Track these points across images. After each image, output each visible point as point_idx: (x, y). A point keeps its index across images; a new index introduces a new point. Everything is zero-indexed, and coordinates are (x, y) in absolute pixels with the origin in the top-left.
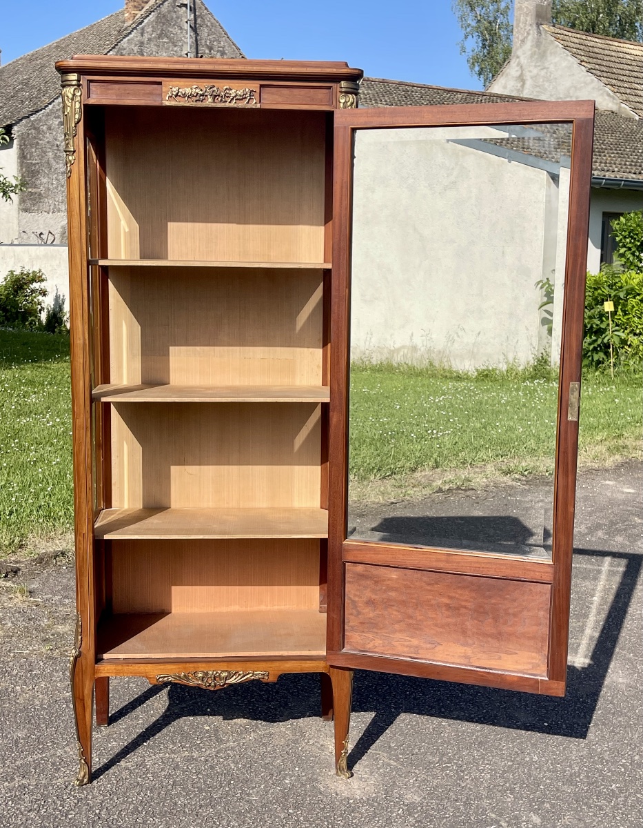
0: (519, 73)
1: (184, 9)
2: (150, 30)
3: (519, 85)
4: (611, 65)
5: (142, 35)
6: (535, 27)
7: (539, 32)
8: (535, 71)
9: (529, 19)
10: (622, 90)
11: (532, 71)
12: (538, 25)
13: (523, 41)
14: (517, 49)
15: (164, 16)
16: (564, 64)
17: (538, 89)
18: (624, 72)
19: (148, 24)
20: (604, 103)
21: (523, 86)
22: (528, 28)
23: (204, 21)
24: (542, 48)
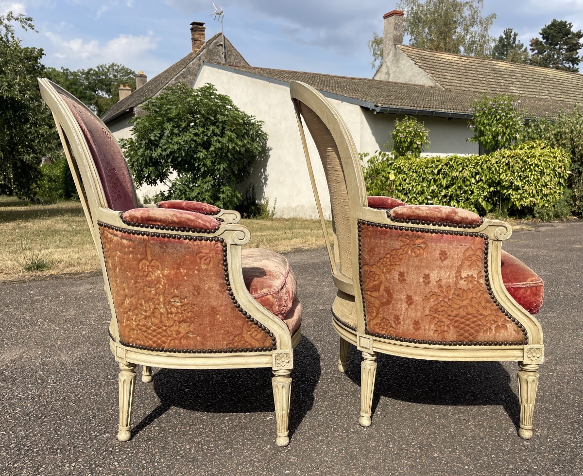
0: (386, 71)
1: (221, 47)
2: (203, 58)
3: (387, 77)
4: (433, 64)
5: (200, 60)
6: (393, 46)
7: (396, 49)
8: (394, 69)
9: (390, 42)
10: (438, 76)
11: (393, 69)
12: (395, 45)
13: (388, 54)
14: (386, 58)
15: (211, 51)
16: (408, 64)
17: (396, 78)
18: (440, 67)
19: (202, 55)
20: (428, 83)
21: (389, 77)
22: (390, 47)
23: (232, 53)
24: (397, 57)
